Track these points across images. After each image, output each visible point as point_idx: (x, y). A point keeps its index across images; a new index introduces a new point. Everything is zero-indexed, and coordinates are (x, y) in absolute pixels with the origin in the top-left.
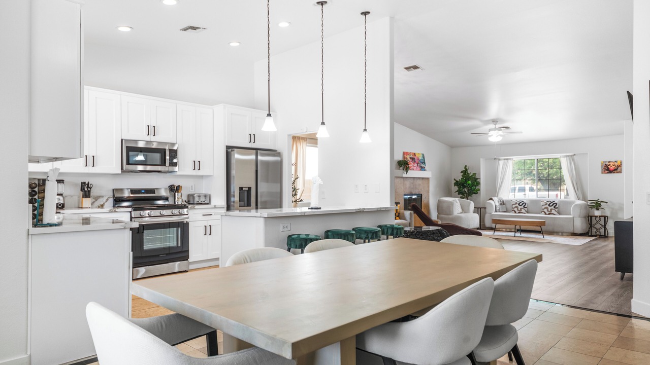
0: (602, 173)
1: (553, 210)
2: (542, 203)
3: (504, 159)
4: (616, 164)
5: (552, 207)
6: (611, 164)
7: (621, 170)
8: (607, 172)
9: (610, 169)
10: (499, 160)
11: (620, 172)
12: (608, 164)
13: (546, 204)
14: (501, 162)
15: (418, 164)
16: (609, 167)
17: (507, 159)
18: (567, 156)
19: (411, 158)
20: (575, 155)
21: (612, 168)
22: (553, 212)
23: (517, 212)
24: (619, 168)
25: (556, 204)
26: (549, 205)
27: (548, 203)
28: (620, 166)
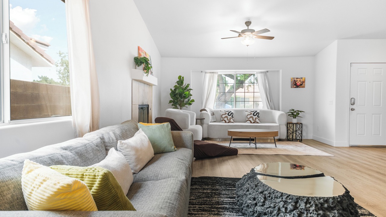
0: (292, 87)
1: (257, 119)
2: (247, 113)
3: (210, 73)
4: (302, 80)
5: (256, 117)
6: (298, 80)
7: (305, 85)
8: (295, 86)
9: (297, 84)
10: (206, 73)
11: (304, 87)
12: (296, 80)
13: (251, 114)
14: (208, 75)
16: (297, 82)
17: (213, 73)
18: (262, 72)
20: (267, 72)
21: (299, 83)
22: (257, 120)
23: (227, 121)
24: (303, 84)
25: (258, 113)
26: (254, 115)
27: (253, 113)
28: (304, 82)
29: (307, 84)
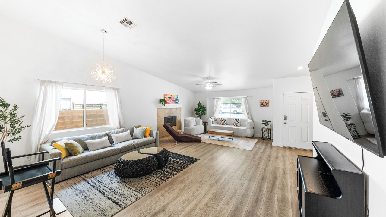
0: (260, 106)
1: (238, 124)
2: (233, 120)
3: (217, 98)
4: (267, 102)
5: (237, 123)
6: (264, 102)
7: (269, 105)
8: (262, 106)
9: (264, 104)
10: (215, 99)
11: (269, 106)
12: (263, 102)
13: (235, 121)
14: (216, 100)
15: (173, 101)
16: (263, 103)
17: (218, 98)
18: (244, 98)
19: (169, 98)
20: (247, 97)
21: (265, 104)
22: (238, 125)
23: (222, 124)
24: (268, 104)
25: (239, 121)
26: (236, 122)
27: (236, 120)
28: (268, 103)
29: (270, 104)
